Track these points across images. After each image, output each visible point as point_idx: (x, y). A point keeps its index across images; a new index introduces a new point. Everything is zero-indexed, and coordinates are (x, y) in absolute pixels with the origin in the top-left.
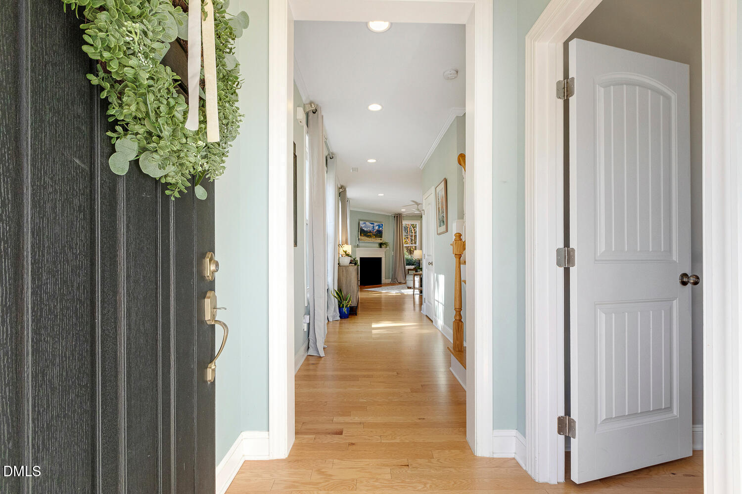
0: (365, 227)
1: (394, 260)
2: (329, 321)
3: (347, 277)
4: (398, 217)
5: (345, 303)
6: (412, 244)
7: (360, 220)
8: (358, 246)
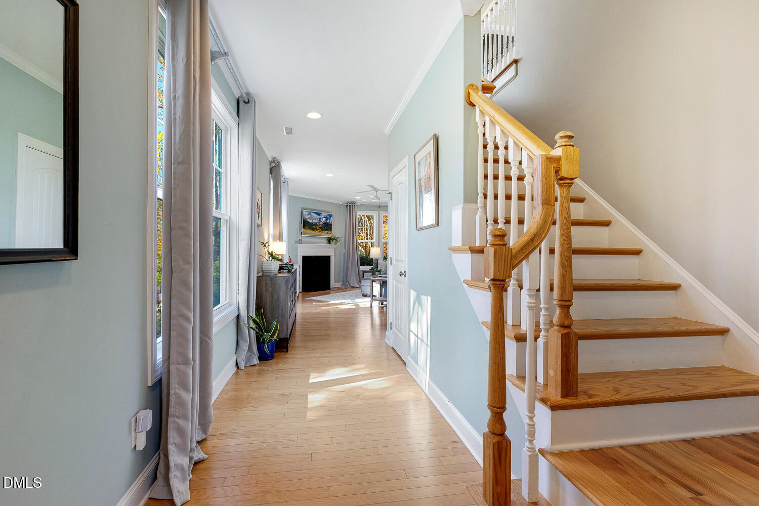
0: (309, 218)
1: (346, 260)
2: (238, 368)
3: (272, 294)
4: (351, 207)
5: (267, 336)
6: (367, 239)
7: (303, 209)
8: (300, 242)
